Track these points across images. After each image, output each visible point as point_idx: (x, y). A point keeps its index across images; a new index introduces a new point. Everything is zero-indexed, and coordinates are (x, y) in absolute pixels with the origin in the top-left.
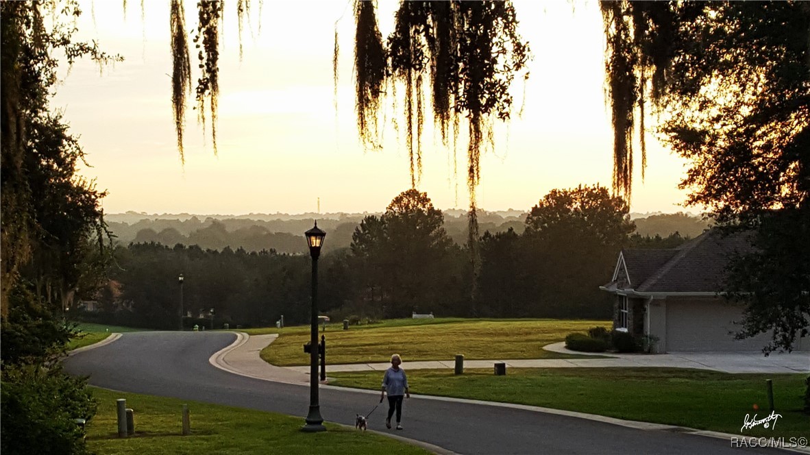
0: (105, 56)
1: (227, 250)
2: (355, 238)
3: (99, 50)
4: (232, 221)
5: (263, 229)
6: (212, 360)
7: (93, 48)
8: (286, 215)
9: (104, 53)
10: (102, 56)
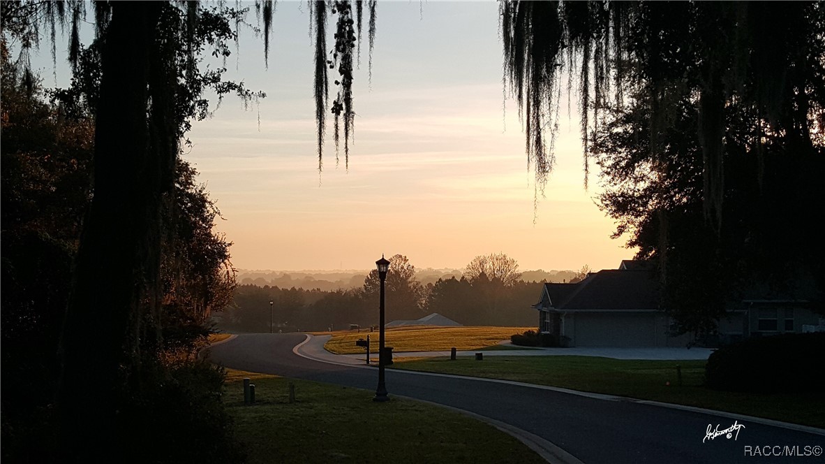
0: (250, 92)
1: (293, 289)
2: (366, 281)
3: (245, 88)
4: (294, 274)
5: (311, 277)
6: (295, 350)
7: (239, 84)
8: (324, 271)
9: (248, 91)
10: (246, 93)
